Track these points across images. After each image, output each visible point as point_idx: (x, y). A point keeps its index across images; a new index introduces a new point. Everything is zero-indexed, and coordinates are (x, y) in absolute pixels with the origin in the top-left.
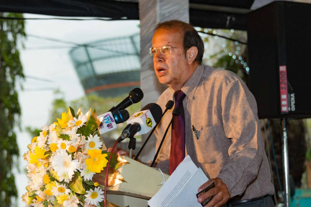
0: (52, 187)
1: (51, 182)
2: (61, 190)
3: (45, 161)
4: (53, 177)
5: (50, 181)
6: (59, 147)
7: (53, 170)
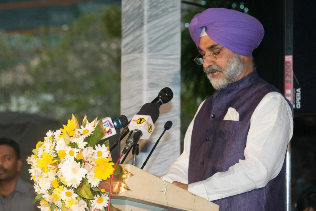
0: (60, 191)
1: (59, 187)
2: (68, 194)
3: (54, 167)
4: (61, 182)
5: (58, 185)
6: (67, 154)
7: (62, 176)
